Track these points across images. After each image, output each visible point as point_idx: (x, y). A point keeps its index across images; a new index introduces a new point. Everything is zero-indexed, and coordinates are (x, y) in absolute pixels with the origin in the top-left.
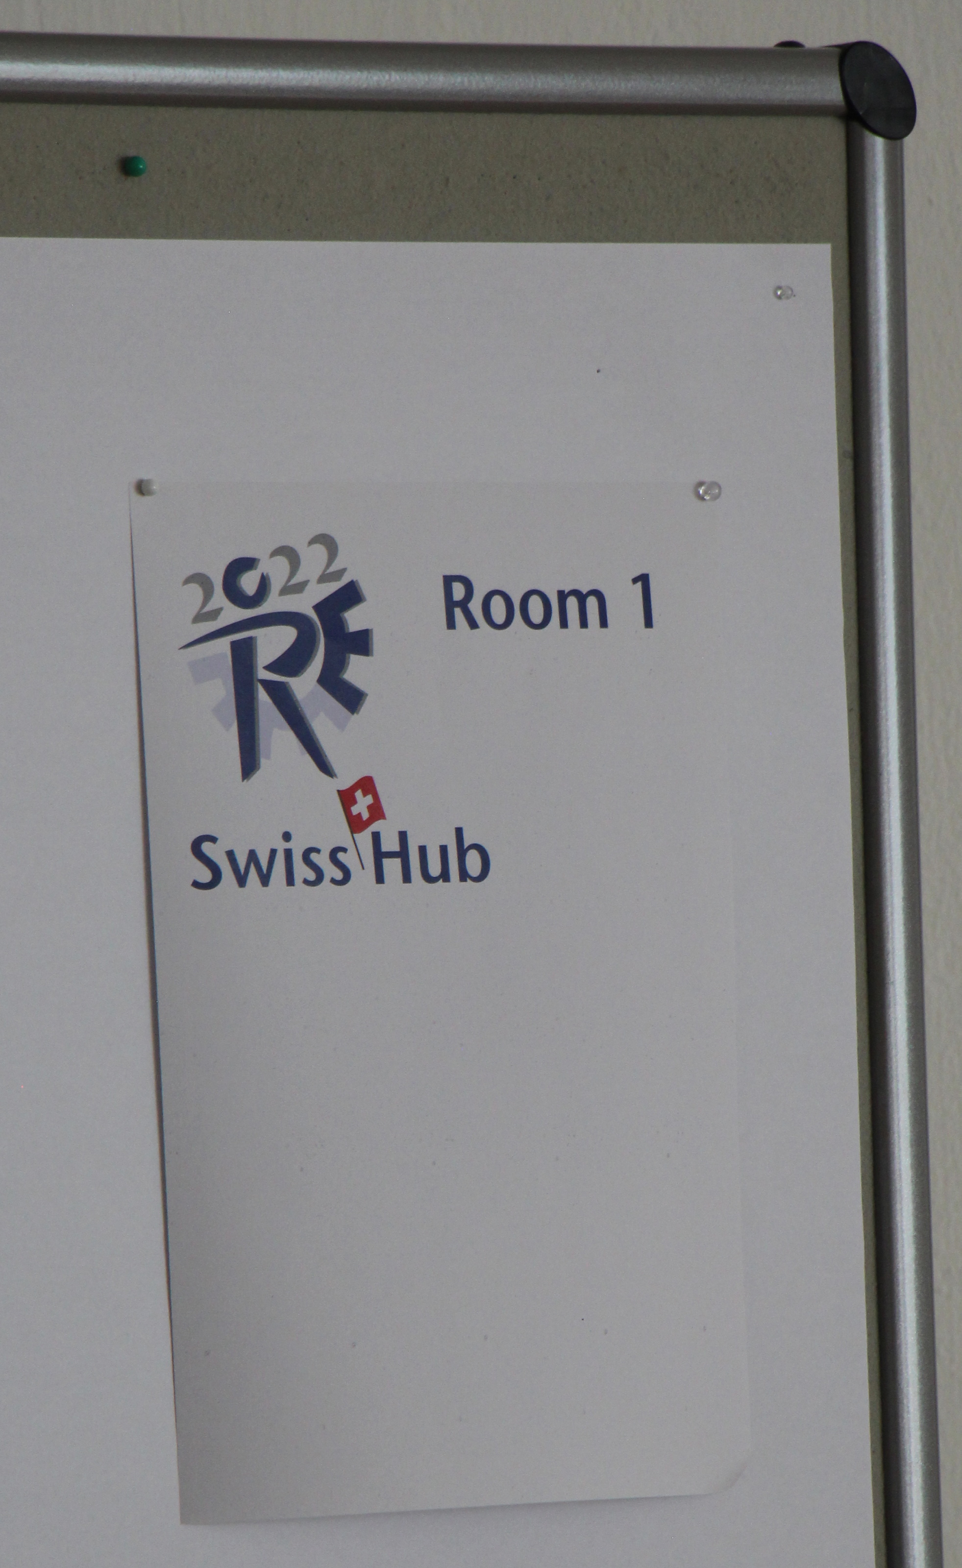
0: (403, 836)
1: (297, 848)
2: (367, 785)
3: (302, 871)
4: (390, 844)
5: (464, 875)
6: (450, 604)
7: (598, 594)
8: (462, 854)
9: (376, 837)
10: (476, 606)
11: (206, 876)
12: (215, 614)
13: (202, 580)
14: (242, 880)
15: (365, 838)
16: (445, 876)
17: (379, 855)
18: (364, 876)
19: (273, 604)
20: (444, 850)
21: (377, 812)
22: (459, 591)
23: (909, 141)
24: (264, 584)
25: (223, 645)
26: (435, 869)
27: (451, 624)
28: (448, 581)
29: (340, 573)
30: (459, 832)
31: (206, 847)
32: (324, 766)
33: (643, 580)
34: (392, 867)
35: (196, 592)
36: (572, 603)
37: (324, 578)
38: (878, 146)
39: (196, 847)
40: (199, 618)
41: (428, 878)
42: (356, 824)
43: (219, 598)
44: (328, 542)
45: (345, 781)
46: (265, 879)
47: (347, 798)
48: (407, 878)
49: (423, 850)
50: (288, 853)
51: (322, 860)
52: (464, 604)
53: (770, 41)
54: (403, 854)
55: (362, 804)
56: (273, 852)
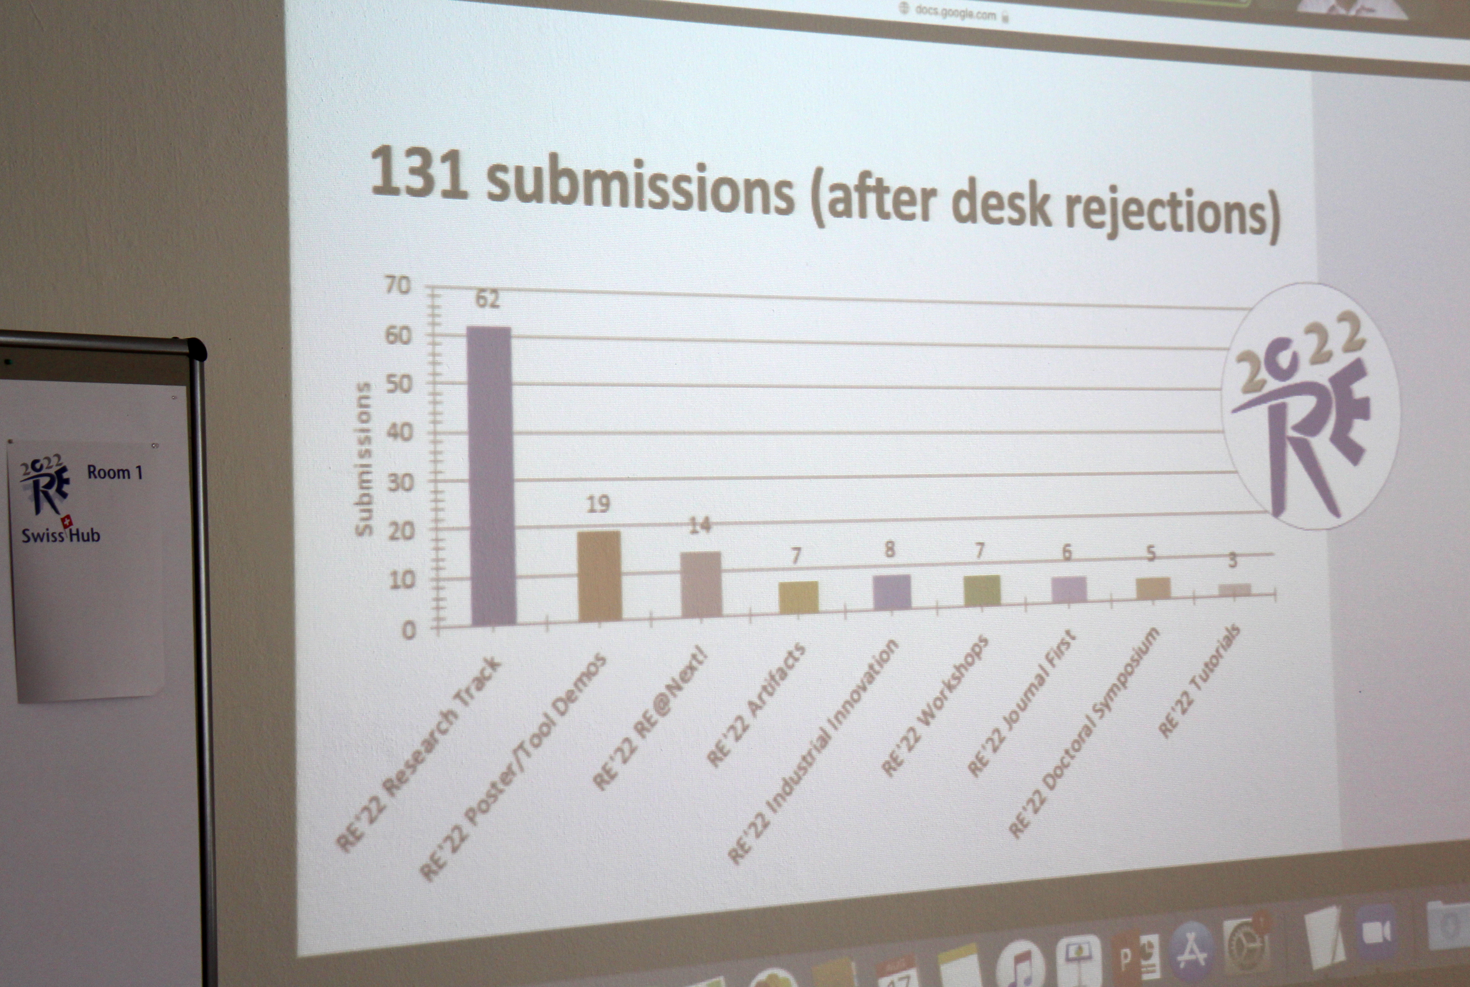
0: (78, 530)
1: (51, 532)
2: (68, 517)
3: (51, 538)
4: (74, 532)
5: (93, 540)
6: (90, 472)
7: (127, 470)
8: (93, 534)
9: (71, 530)
10: (96, 473)
11: (26, 539)
12: (29, 474)
13: (25, 465)
14: (36, 540)
15: (68, 530)
16: (88, 540)
17: (71, 535)
18: (67, 539)
19: (44, 471)
20: (88, 534)
21: (71, 524)
22: (92, 469)
23: (206, 362)
24: (42, 467)
25: (31, 482)
26: (86, 538)
27: (90, 477)
28: (89, 466)
29: (61, 464)
30: (92, 529)
31: (27, 532)
32: (57, 512)
33: (139, 467)
34: (75, 538)
35: (24, 468)
36: (121, 473)
37: (57, 465)
38: (198, 363)
39: (24, 532)
40: (25, 474)
41: (84, 540)
42: (65, 527)
43: (30, 470)
44: (58, 456)
45: (63, 515)
46: (42, 540)
47: (63, 520)
48: (78, 540)
49: (83, 534)
50: (48, 534)
51: (57, 535)
52: (93, 472)
53: (171, 337)
54: (77, 534)
55: (67, 522)
56: (44, 534)
